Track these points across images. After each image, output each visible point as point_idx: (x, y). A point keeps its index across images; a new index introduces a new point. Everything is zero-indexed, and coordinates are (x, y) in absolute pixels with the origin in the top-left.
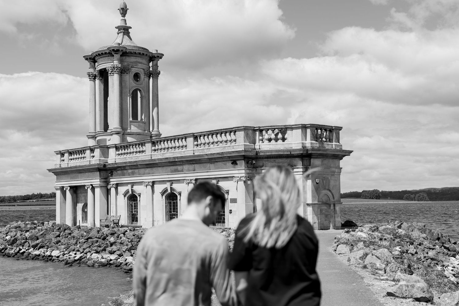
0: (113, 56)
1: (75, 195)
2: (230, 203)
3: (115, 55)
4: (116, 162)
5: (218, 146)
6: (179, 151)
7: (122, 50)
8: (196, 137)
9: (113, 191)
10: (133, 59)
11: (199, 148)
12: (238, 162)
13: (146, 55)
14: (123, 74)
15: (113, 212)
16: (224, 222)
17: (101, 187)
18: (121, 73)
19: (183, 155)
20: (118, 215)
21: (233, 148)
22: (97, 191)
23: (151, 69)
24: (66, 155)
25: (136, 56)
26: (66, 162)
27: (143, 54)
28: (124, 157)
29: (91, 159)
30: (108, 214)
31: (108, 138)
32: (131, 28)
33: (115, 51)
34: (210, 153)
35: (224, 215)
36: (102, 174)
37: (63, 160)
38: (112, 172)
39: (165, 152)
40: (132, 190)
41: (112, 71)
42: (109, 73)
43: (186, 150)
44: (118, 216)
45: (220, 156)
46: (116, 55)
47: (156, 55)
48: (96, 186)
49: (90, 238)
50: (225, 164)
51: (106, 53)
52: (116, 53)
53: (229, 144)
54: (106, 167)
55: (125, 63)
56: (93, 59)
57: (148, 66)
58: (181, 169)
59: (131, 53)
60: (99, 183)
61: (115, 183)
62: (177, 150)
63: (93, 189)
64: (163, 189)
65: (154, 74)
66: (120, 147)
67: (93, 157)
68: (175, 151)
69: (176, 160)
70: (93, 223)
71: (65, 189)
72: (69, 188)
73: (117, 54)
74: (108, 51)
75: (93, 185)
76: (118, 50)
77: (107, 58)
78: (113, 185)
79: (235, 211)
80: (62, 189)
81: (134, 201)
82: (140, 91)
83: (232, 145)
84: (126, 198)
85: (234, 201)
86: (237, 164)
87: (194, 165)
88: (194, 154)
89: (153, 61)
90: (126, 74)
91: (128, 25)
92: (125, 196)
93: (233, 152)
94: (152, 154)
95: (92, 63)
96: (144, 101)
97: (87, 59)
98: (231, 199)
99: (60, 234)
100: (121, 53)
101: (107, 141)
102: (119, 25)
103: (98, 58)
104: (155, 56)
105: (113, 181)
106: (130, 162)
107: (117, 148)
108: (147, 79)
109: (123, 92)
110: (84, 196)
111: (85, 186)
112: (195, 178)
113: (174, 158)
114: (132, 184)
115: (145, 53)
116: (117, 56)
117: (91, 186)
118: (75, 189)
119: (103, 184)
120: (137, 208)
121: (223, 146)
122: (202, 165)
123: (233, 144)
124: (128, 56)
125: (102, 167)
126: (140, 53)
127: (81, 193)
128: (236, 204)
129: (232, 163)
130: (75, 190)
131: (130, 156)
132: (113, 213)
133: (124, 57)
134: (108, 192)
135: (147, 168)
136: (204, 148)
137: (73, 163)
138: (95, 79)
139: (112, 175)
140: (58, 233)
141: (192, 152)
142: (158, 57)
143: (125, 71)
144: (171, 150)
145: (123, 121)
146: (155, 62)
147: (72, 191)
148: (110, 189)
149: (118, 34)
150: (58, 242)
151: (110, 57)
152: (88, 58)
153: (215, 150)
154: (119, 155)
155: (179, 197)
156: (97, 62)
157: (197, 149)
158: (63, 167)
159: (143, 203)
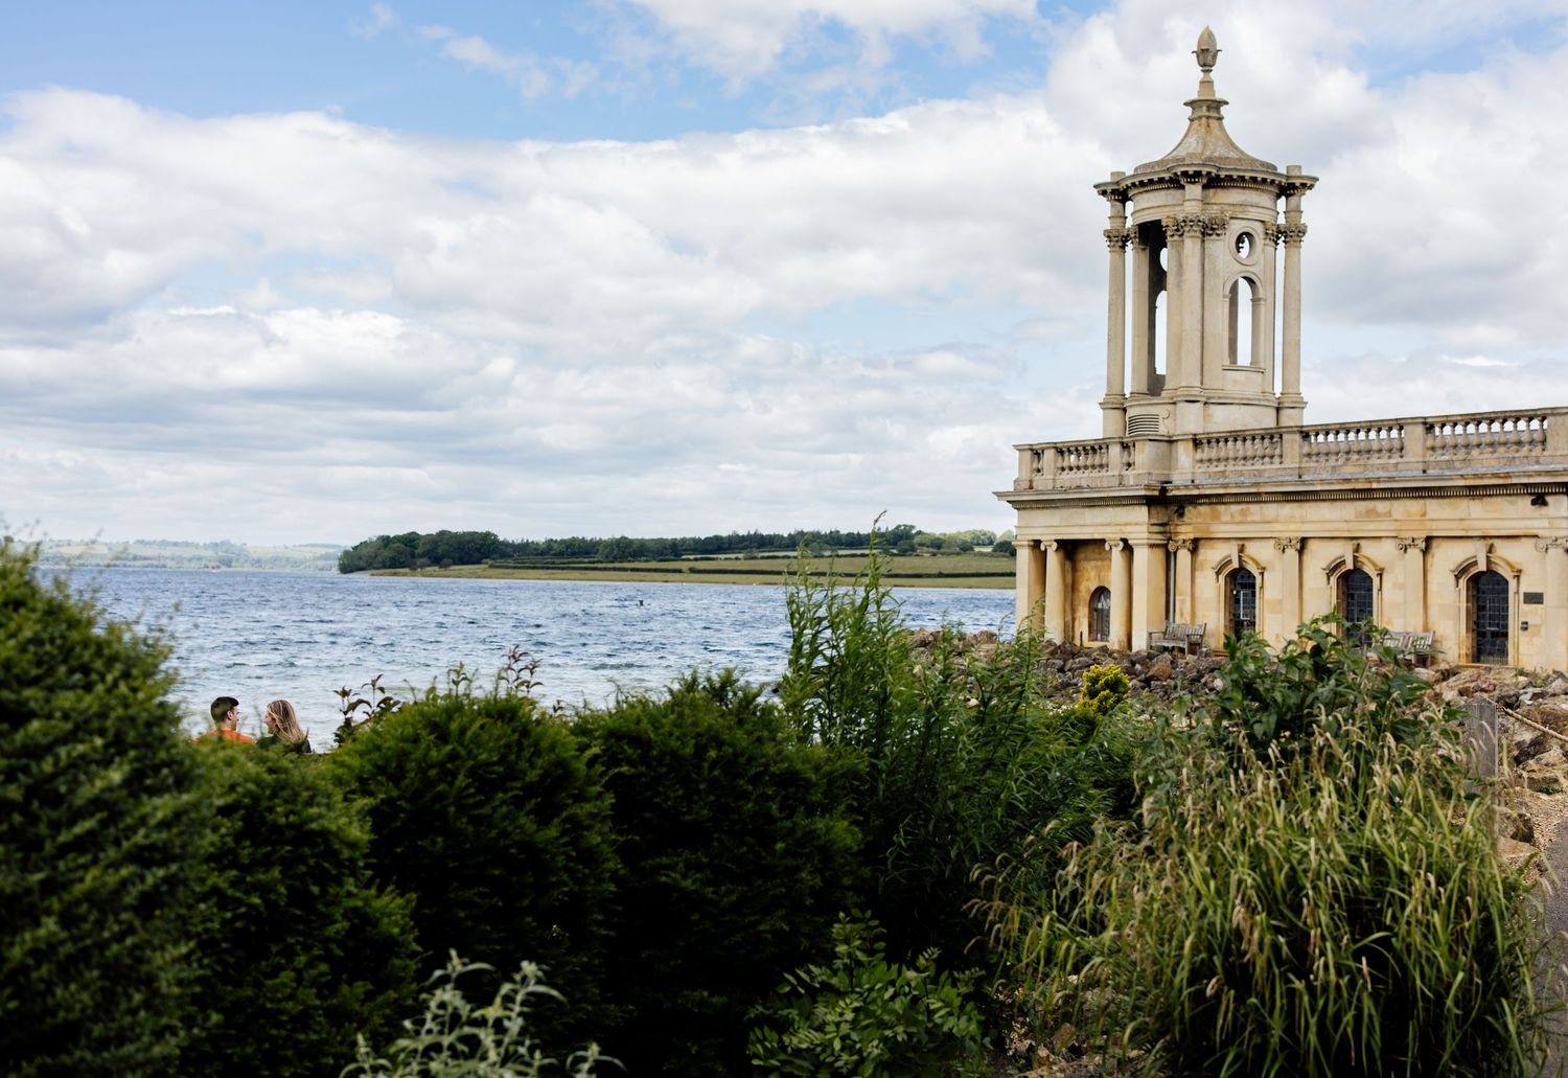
0: (1183, 187)
1: (1068, 565)
2: (1525, 602)
3: (1188, 187)
4: (1197, 482)
5: (1495, 455)
6: (1379, 461)
7: (1209, 173)
8: (1429, 427)
9: (1184, 557)
10: (1234, 196)
11: (1440, 457)
12: (1549, 499)
13: (1273, 182)
14: (1207, 238)
15: (1182, 615)
16: (1503, 652)
17: (1152, 546)
18: (1203, 234)
19: (1394, 474)
20: (1200, 621)
21: (1538, 462)
22: (1142, 556)
23: (1281, 220)
24: (1049, 455)
25: (1243, 188)
26: (1048, 474)
27: (1264, 181)
28: (1218, 469)
29: (1124, 472)
30: (1167, 617)
31: (1161, 411)
32: (1227, 103)
33: (1191, 176)
34: (1469, 471)
35: (1506, 635)
36: (1154, 511)
37: (1039, 471)
38: (1183, 508)
39: (1339, 463)
40: (1240, 557)
41: (1178, 230)
42: (1169, 233)
43: (1400, 460)
44: (1200, 626)
45: (1501, 482)
46: (1192, 186)
47: (1298, 182)
48: (1138, 545)
49: (1152, 678)
50: (1512, 503)
51: (1161, 180)
52: (1191, 183)
53: (1525, 450)
54: (1168, 494)
55: (1215, 207)
56: (1119, 193)
57: (1274, 213)
58: (1387, 510)
59: (1230, 178)
60: (1146, 535)
61: (1192, 536)
62: (1375, 460)
63: (1128, 549)
64: (1331, 559)
65: (1290, 234)
66: (1205, 441)
67: (1129, 465)
68: (1370, 462)
69: (1375, 486)
70: (1125, 640)
71: (1043, 548)
72: (1055, 545)
73: (1195, 183)
74: (1167, 176)
75: (1130, 542)
76: (1198, 174)
77: (1163, 193)
78: (1184, 541)
79: (1535, 625)
80: (1036, 544)
81: (1244, 586)
82: (1250, 281)
83: (1534, 454)
84: (1222, 578)
85: (1535, 598)
86: (1545, 504)
87: (1422, 502)
88: (1424, 472)
89: (1287, 196)
90: (1214, 237)
91: (1218, 96)
92: (1218, 573)
93: (1539, 473)
94: (1303, 465)
95: (1118, 204)
96: (1262, 309)
97: (1104, 193)
98: (1525, 594)
99: (1064, 666)
100: (1205, 181)
101: (1161, 420)
102: (1195, 96)
103: (1135, 191)
104: (1294, 184)
105: (1186, 531)
106: (1237, 485)
107: (1197, 443)
108: (1270, 250)
109: (1207, 286)
110: (1096, 567)
111: (1103, 541)
112: (1424, 536)
113: (1369, 480)
114: (1241, 543)
115: (1270, 178)
116: (1194, 191)
117: (1121, 544)
118: (1069, 548)
119: (1159, 539)
120: (1254, 608)
121: (1507, 455)
122: (1446, 501)
123: (1537, 451)
124: (1223, 187)
125: (1156, 493)
126: (1254, 180)
127: (1087, 559)
128: (1539, 606)
129: (1534, 503)
130: (1071, 549)
131: (1238, 468)
132: (1182, 618)
133: (1212, 191)
134: (1169, 558)
135: (1288, 501)
136: (1454, 458)
137: (1068, 478)
138: (1123, 247)
139: (1181, 515)
140: (1059, 663)
141: (1421, 467)
142: (1304, 185)
143: (1213, 229)
144: (1356, 457)
145: (1206, 367)
146: (1293, 200)
147: (1061, 554)
148: (1175, 553)
149: (1191, 120)
150: (1065, 685)
151: (1172, 191)
152: (1109, 191)
153: (1486, 465)
154: (1201, 461)
155: (1376, 581)
156: (1130, 199)
157: (1432, 459)
158: (1040, 488)
159: (1273, 591)
